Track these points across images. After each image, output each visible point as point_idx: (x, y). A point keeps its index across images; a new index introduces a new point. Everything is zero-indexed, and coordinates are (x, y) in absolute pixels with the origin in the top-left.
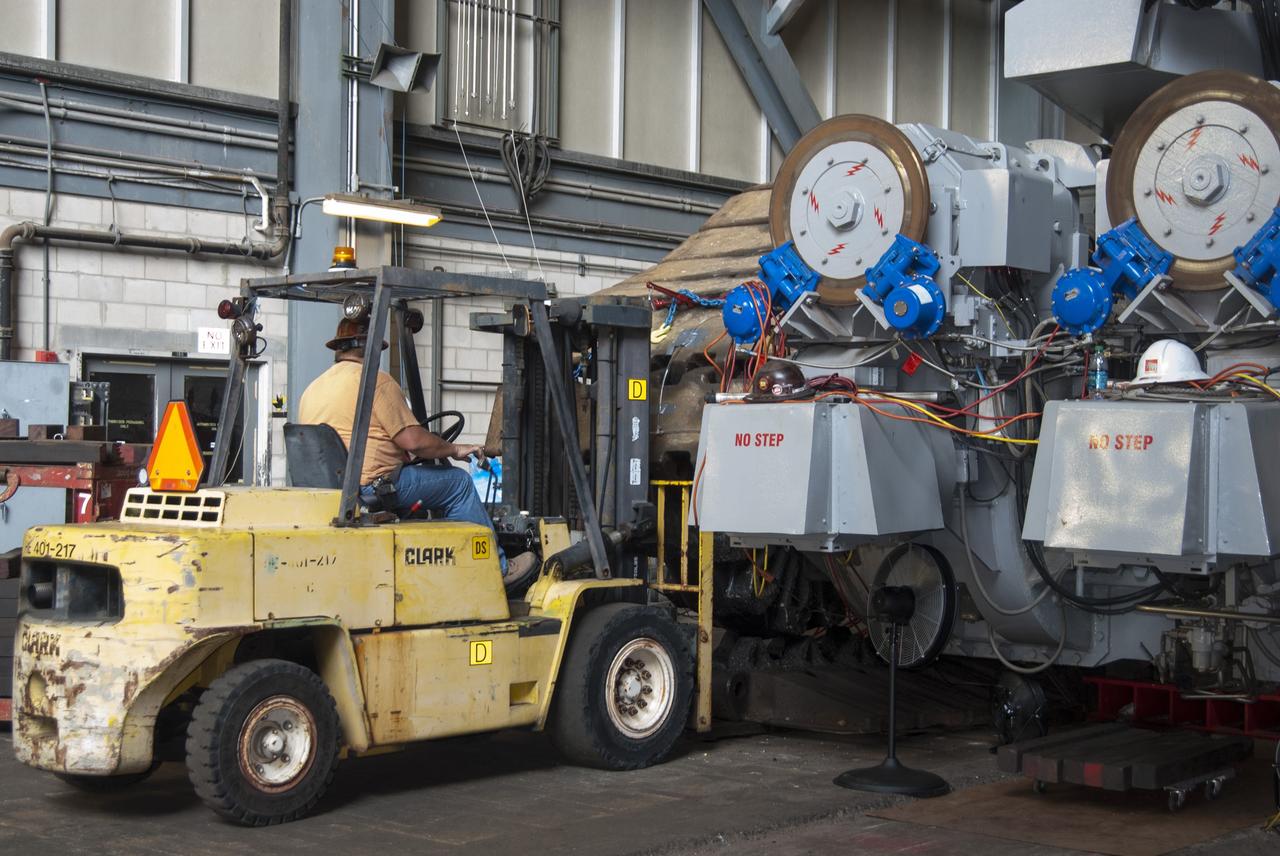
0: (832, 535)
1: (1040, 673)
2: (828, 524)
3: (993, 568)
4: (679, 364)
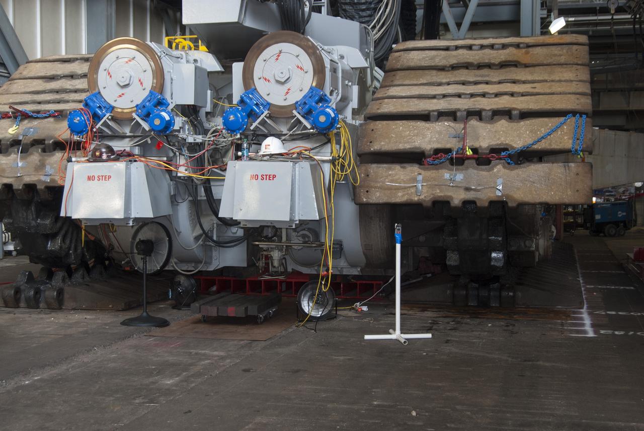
0: (132, 218)
1: (193, 274)
2: (130, 214)
3: (179, 231)
4: (26, 144)
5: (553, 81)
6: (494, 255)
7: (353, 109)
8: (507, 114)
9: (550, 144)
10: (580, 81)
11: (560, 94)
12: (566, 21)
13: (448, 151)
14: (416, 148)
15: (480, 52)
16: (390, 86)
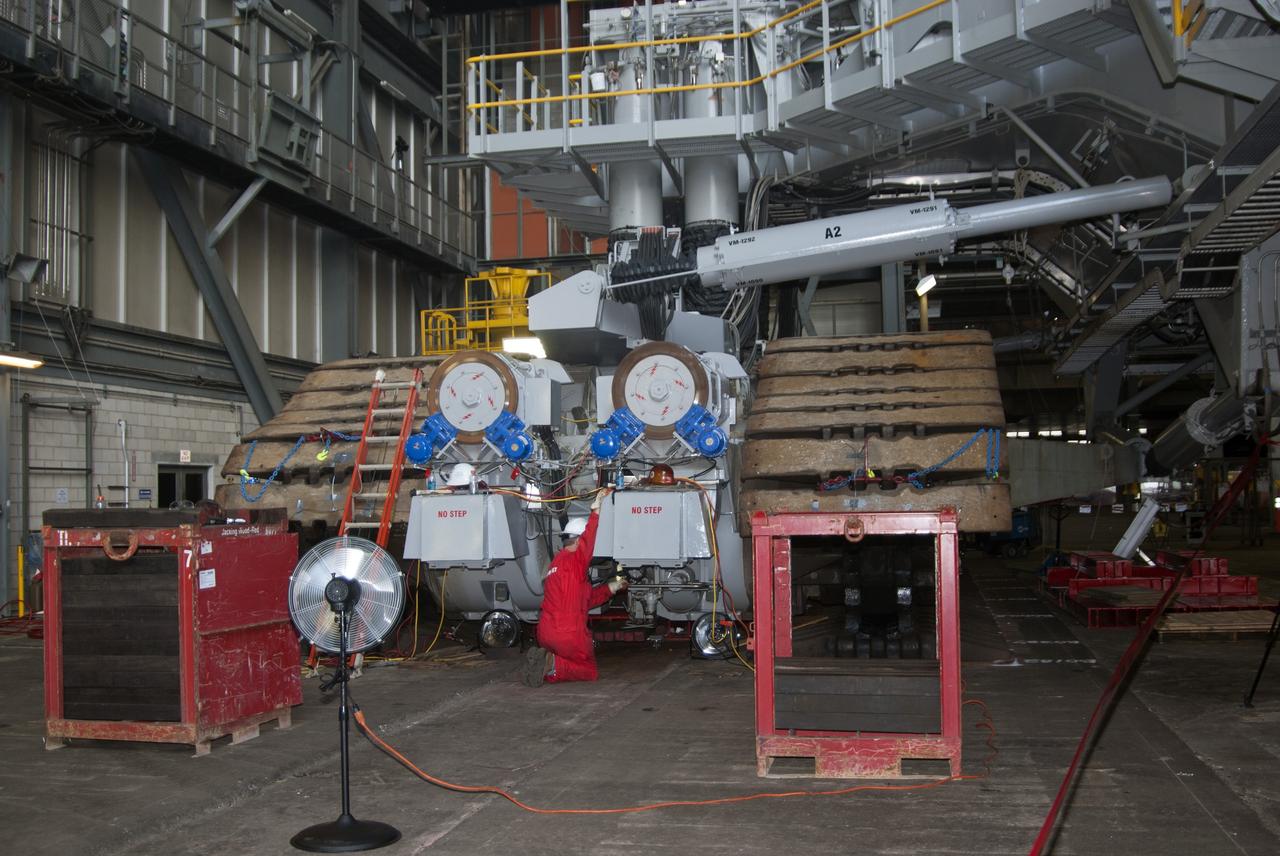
0: (489, 559)
2: (488, 554)
4: (340, 473)
5: (957, 388)
6: (900, 592)
7: (731, 425)
8: (911, 429)
9: (962, 464)
10: (987, 388)
11: (968, 404)
12: (937, 279)
13: (846, 474)
14: (809, 471)
15: (869, 353)
16: (768, 396)
